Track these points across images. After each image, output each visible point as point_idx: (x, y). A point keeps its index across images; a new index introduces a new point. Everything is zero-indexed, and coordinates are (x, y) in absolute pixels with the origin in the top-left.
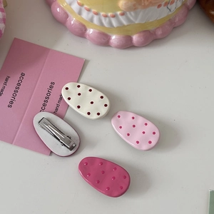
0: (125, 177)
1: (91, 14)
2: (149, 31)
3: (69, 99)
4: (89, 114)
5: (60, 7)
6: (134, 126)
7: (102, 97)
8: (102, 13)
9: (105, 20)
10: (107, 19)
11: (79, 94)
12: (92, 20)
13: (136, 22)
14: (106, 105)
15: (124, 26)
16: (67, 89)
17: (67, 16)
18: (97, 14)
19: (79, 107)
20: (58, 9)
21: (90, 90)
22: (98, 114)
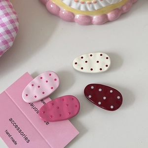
0: (73, 99)
1: (79, 4)
2: (118, 9)
3: (82, 68)
4: (101, 69)
5: (53, 4)
7: (101, 55)
8: (87, 2)
9: (89, 6)
10: (91, 5)
11: (86, 62)
12: (79, 8)
13: (111, 4)
14: (107, 58)
15: (103, 8)
16: (76, 63)
17: (59, 9)
18: (83, 3)
20: (52, 6)
21: (91, 55)
22: (107, 66)
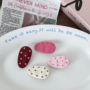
3: (32, 74)
4: (42, 77)
6: (57, 61)
7: (45, 68)
11: (35, 70)
14: (48, 71)
16: (29, 70)
19: (37, 76)
21: (39, 67)
22: (46, 76)
